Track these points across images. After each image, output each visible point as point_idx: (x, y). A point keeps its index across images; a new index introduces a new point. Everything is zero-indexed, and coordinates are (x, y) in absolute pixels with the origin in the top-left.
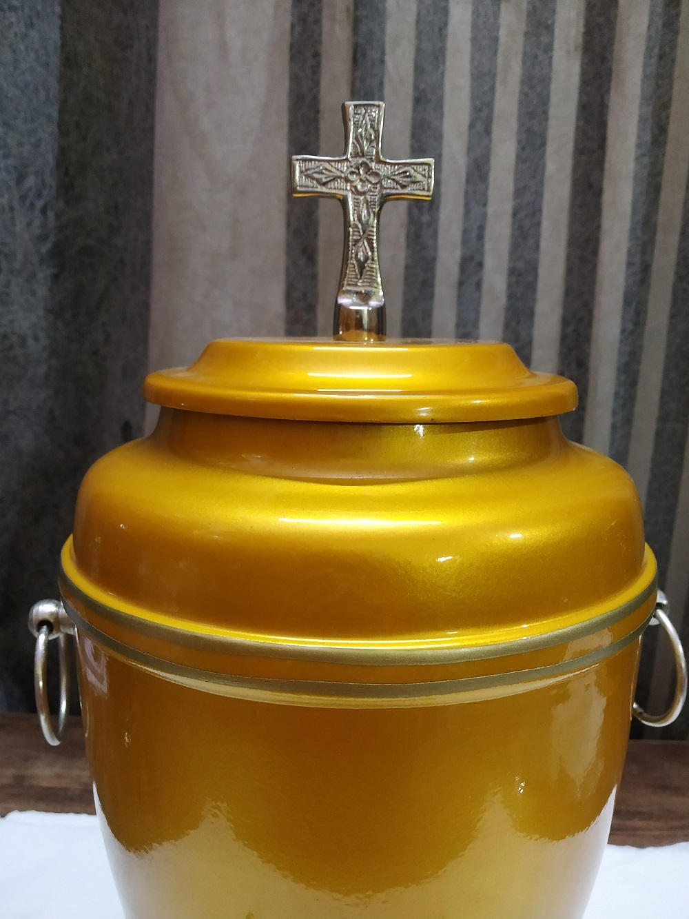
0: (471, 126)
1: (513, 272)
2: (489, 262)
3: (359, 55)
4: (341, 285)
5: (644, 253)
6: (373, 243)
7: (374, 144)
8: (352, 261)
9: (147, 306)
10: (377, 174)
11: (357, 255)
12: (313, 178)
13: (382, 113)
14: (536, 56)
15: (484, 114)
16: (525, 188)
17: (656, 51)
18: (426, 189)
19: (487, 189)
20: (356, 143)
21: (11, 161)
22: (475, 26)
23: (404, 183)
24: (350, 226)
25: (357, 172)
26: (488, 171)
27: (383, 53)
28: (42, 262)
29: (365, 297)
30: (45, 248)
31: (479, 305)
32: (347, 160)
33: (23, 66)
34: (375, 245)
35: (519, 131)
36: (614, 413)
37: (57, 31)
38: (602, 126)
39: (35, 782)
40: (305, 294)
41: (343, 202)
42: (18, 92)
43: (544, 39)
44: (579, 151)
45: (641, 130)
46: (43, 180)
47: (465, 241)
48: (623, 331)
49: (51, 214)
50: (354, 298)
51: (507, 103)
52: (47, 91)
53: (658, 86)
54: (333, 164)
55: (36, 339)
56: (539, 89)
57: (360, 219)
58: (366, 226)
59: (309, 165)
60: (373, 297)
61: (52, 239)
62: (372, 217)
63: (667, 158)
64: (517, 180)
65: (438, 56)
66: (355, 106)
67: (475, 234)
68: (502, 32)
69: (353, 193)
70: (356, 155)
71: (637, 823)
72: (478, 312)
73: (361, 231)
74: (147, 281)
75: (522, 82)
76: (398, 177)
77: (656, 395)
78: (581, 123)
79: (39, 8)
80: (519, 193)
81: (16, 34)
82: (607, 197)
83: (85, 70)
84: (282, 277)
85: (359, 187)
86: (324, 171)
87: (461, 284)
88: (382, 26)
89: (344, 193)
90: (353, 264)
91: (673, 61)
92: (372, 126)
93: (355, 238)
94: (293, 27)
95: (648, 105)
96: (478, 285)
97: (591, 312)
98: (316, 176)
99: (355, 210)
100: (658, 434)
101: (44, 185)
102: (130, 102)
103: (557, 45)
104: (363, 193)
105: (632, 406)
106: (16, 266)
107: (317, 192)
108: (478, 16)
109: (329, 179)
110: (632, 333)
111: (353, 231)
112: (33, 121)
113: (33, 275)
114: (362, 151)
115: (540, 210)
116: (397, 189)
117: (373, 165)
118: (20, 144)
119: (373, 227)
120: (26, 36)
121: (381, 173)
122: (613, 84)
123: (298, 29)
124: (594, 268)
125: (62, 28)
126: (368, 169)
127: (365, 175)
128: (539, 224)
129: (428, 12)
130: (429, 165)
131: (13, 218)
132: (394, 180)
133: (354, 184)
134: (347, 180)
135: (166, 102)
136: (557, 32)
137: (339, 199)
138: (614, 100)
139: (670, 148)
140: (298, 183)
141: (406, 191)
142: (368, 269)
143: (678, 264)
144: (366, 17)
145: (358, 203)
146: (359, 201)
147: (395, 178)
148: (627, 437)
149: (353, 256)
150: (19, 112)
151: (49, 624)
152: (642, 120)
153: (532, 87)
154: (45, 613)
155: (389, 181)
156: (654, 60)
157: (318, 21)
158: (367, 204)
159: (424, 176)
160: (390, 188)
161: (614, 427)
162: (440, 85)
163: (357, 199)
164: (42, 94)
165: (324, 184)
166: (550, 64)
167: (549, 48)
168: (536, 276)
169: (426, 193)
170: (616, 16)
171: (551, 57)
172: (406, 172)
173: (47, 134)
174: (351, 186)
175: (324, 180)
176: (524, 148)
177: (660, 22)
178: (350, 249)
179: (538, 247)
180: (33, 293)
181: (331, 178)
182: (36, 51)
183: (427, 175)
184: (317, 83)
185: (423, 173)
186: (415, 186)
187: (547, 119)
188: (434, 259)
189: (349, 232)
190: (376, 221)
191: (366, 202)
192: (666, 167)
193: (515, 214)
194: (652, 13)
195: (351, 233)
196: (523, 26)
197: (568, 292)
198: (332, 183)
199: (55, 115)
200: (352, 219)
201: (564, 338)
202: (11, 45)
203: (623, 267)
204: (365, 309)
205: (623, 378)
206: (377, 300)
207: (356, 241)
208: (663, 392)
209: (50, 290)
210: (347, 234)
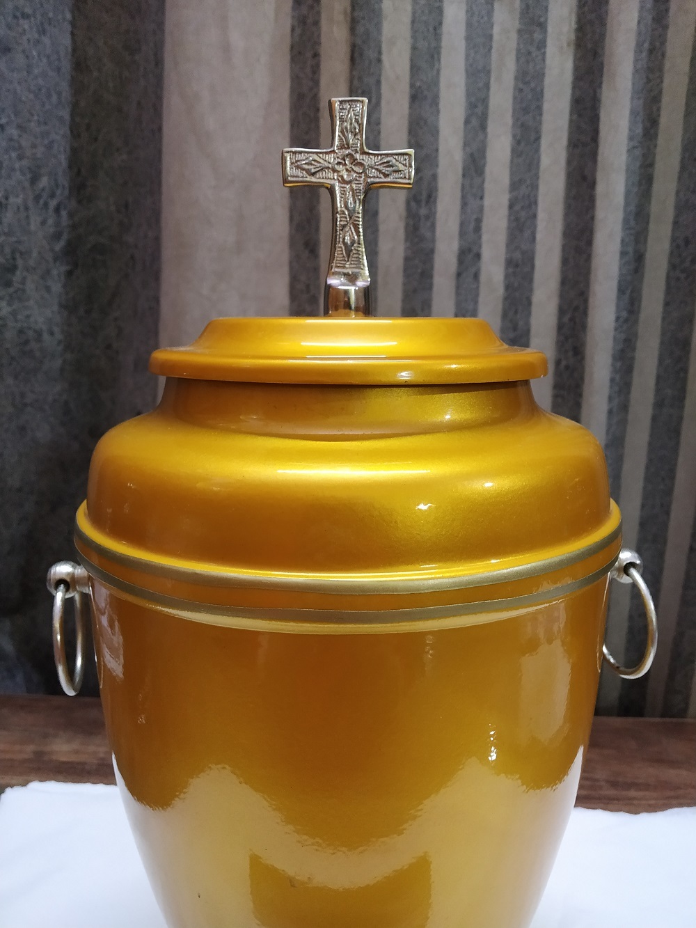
0: (467, 122)
1: (510, 263)
2: (486, 253)
3: (356, 55)
4: (330, 268)
5: (637, 241)
6: (359, 228)
7: (359, 137)
8: (339, 245)
9: (157, 300)
10: (361, 164)
11: (344, 239)
12: (303, 169)
13: (365, 108)
14: (529, 53)
15: (479, 110)
16: (521, 181)
17: (646, 45)
18: (407, 177)
19: (483, 182)
20: (341, 136)
21: (25, 163)
22: (469, 25)
23: (386, 172)
24: (337, 212)
25: (343, 162)
26: (484, 165)
27: (380, 53)
28: (55, 260)
29: (352, 278)
30: (59, 246)
31: (477, 295)
32: (334, 151)
33: (36, 71)
34: (361, 230)
35: (514, 125)
36: (610, 399)
37: (69, 36)
38: (594, 120)
39: (54, 757)
40: (308, 286)
41: (331, 190)
42: (31, 96)
43: (537, 36)
44: (573, 144)
45: (633, 123)
46: (56, 180)
47: (462, 234)
48: (617, 319)
49: (64, 213)
50: (342, 279)
51: (501, 99)
52: (59, 94)
53: (649, 80)
54: (321, 155)
55: (52, 334)
56: (533, 85)
57: (346, 207)
58: (352, 212)
59: (299, 157)
60: (360, 277)
61: (65, 237)
62: (358, 204)
63: (658, 149)
64: (512, 173)
65: (434, 55)
66: (341, 102)
67: (472, 226)
68: (496, 30)
69: (339, 182)
70: (342, 147)
71: (633, 793)
72: (476, 302)
73: (348, 217)
74: (157, 276)
75: (516, 78)
76: (382, 166)
77: (652, 382)
78: (575, 117)
79: (51, 15)
80: (514, 186)
81: (29, 40)
82: (600, 189)
83: (96, 74)
84: (286, 269)
85: (345, 177)
86: (313, 162)
87: (459, 275)
88: (378, 26)
89: (332, 182)
90: (341, 247)
91: (663, 55)
92: (357, 121)
93: (342, 223)
94: (293, 30)
95: (639, 98)
96: (476, 276)
97: (586, 301)
98: (306, 167)
99: (342, 197)
100: (654, 419)
101: (57, 186)
102: (139, 103)
103: (549, 42)
104: (350, 182)
105: (629, 393)
106: (31, 263)
107: (306, 182)
108: (472, 16)
109: (317, 169)
110: (626, 321)
111: (341, 217)
112: (46, 123)
113: (48, 272)
114: (348, 144)
115: (536, 203)
116: (381, 178)
117: (358, 156)
118: (34, 146)
119: (358, 213)
120: (38, 42)
121: (365, 163)
122: (605, 78)
123: (298, 31)
124: (589, 258)
125: (72, 34)
126: (354, 160)
127: (350, 166)
128: (535, 216)
129: (423, 12)
130: (409, 155)
131: (27, 217)
132: (377, 169)
133: (341, 174)
134: (334, 171)
135: (173, 103)
136: (550, 29)
137: (327, 188)
138: (606, 94)
139: (661, 141)
140: (289, 174)
141: (388, 179)
142: (354, 252)
143: (672, 253)
144: (363, 18)
145: (344, 191)
146: (345, 189)
147: (379, 167)
148: (623, 423)
149: (341, 240)
150: (32, 115)
151: (67, 583)
152: (634, 113)
153: (526, 83)
154: (62, 573)
155: (373, 171)
156: (644, 54)
157: (317, 23)
158: (353, 192)
159: (405, 165)
160: (374, 177)
161: (610, 412)
162: (436, 82)
163: (343, 187)
164: (54, 98)
165: (313, 174)
166: (544, 60)
167: (542, 45)
168: (533, 266)
169: (407, 181)
170: (607, 13)
171: (544, 54)
172: (388, 162)
173: (60, 135)
174: (338, 176)
175: (313, 171)
176: (519, 143)
177: (650, 17)
178: (338, 233)
179: (534, 239)
180: (48, 289)
181: (319, 169)
182: (48, 57)
183: (407, 164)
184: (316, 83)
185: (404, 162)
186: (396, 175)
187: (541, 115)
188: (432, 251)
189: (337, 218)
190: (361, 208)
191: (352, 190)
192: (658, 158)
193: (511, 207)
194: (642, 8)
195: (339, 220)
196: (517, 25)
197: (564, 282)
198: (321, 173)
199: (67, 117)
200: (339, 205)
201: (560, 327)
202: (24, 51)
203: (617, 256)
204: (352, 289)
205: (619, 364)
206: (364, 281)
207: (344, 226)
208: (659, 378)
209: (64, 286)
210: (334, 220)
